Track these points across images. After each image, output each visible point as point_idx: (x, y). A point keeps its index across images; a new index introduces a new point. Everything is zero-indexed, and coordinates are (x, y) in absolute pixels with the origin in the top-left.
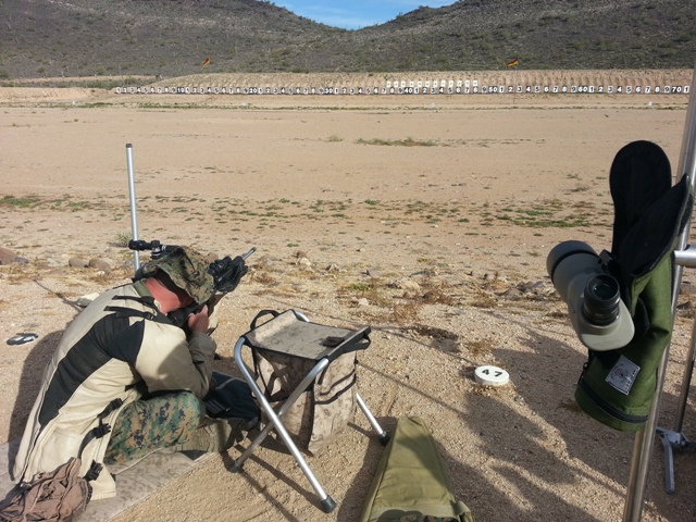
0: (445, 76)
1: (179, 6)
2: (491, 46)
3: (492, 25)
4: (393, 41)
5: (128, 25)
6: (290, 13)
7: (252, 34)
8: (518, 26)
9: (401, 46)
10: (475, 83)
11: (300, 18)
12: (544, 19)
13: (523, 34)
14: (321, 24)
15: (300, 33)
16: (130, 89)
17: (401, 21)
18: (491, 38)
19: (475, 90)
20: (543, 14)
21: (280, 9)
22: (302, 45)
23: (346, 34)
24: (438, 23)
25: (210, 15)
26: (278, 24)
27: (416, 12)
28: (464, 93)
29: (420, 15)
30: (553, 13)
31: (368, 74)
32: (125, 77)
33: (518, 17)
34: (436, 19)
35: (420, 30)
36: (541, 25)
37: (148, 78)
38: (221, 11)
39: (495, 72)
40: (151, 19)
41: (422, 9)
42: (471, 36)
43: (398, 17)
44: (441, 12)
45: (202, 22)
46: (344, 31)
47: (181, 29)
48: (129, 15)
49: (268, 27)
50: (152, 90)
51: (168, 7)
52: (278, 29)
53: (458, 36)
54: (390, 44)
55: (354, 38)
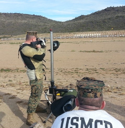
0: (91, 33)
1: (17, 17)
2: (102, 24)
3: (102, 19)
4: (75, 24)
5: (4, 23)
6: (46, 18)
7: (36, 24)
8: (109, 19)
9: (77, 25)
10: (100, 34)
11: (49, 19)
12: (117, 17)
13: (111, 21)
14: (55, 21)
15: (49, 23)
16: (5, 39)
17: (76, 19)
18: (102, 22)
19: (100, 36)
20: (116, 15)
21: (44, 17)
22: (50, 26)
23: (61, 23)
24: (87, 19)
25: (25, 19)
26: (43, 21)
27: (80, 16)
28: (97, 37)
29: (82, 17)
30: (119, 15)
31: (69, 33)
32: (3, 36)
33: (109, 16)
34: (86, 18)
35: (82, 21)
36: (116, 18)
37: (9, 36)
38: (28, 18)
39: (105, 31)
40: (10, 21)
41: (82, 16)
42: (96, 22)
43: (76, 18)
44: (87, 16)
45: (23, 21)
46: (61, 22)
47: (18, 23)
48: (4, 20)
49: (41, 22)
50: (11, 39)
51: (14, 18)
52: (43, 22)
53: (92, 22)
54: (74, 25)
55: (64, 24)
